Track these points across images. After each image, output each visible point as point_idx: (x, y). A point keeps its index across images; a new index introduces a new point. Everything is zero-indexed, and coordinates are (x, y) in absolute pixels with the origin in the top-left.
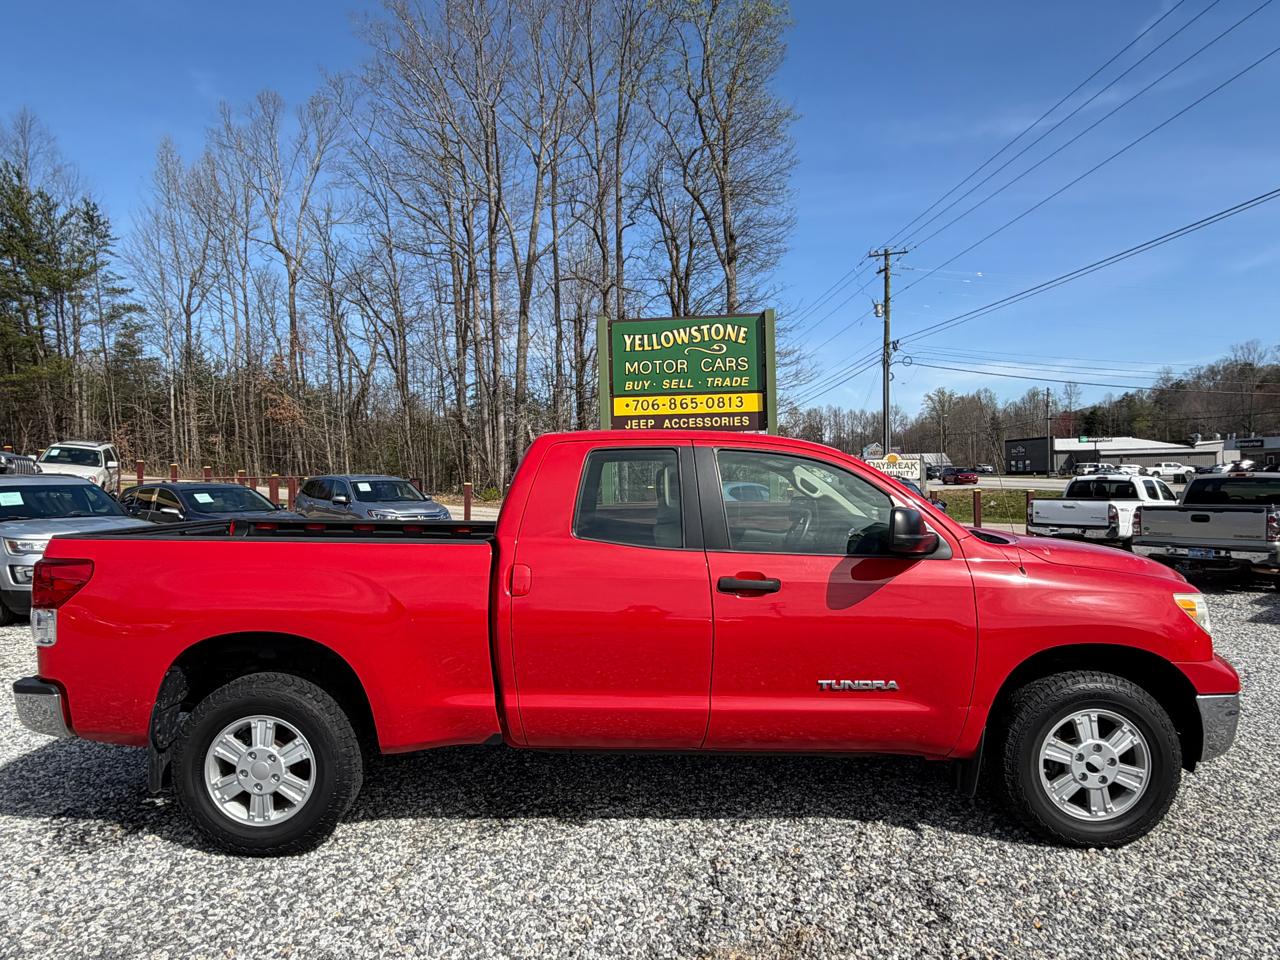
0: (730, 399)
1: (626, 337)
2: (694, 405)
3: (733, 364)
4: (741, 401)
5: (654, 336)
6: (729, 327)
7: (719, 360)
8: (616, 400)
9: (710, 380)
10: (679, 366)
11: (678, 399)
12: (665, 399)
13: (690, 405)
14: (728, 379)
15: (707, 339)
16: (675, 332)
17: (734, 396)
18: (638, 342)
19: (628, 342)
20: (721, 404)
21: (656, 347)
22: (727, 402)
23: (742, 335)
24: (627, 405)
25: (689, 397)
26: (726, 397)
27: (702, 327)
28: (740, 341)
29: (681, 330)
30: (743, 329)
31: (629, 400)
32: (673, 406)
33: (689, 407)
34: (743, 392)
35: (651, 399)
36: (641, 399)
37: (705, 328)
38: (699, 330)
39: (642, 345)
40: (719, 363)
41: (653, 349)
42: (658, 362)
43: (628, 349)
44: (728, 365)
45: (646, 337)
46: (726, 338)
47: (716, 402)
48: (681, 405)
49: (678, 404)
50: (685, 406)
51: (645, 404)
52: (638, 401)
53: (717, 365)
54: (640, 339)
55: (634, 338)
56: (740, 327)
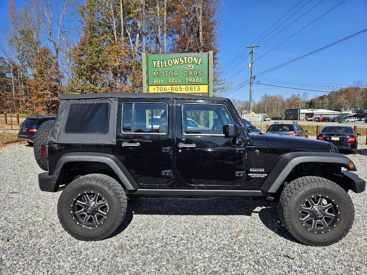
0: (195, 87)
1: (154, 61)
2: (181, 90)
3: (196, 73)
4: (199, 88)
5: (165, 61)
6: (195, 58)
7: (191, 71)
8: (150, 87)
9: (187, 79)
10: (175, 74)
11: (174, 87)
12: (169, 87)
13: (179, 89)
14: (194, 79)
15: (186, 63)
16: (173, 60)
17: (196, 86)
18: (158, 64)
19: (155, 64)
20: (191, 89)
21: (166, 66)
22: (193, 88)
23: (200, 61)
24: (154, 89)
25: (179, 86)
26: (193, 86)
27: (184, 58)
28: (199, 64)
29: (176, 59)
30: (200, 59)
31: (155, 87)
32: (172, 90)
33: (179, 90)
34: (200, 85)
35: (163, 87)
36: (160, 87)
37: (185, 58)
38: (183, 59)
39: (160, 65)
40: (191, 73)
41: (164, 67)
42: (166, 72)
43: (155, 66)
44: (194, 73)
45: (162, 61)
46: (194, 63)
47: (189, 88)
48: (176, 89)
49: (174, 89)
50: (177, 90)
51: (161, 88)
52: (159, 88)
53: (190, 73)
54: (159, 63)
55: (157, 61)
56: (199, 58)
